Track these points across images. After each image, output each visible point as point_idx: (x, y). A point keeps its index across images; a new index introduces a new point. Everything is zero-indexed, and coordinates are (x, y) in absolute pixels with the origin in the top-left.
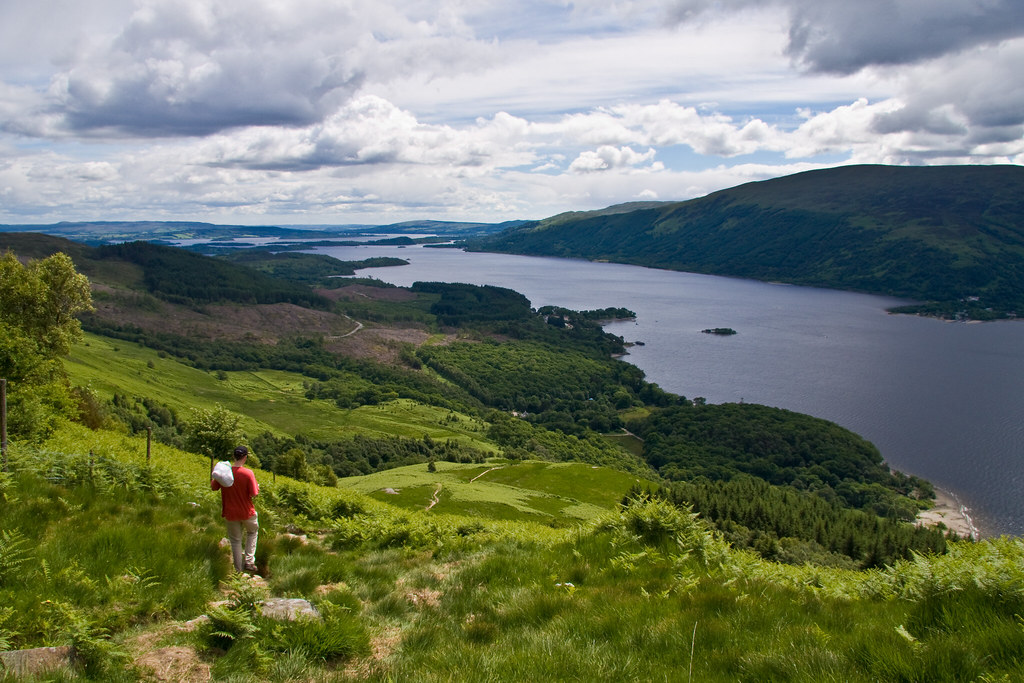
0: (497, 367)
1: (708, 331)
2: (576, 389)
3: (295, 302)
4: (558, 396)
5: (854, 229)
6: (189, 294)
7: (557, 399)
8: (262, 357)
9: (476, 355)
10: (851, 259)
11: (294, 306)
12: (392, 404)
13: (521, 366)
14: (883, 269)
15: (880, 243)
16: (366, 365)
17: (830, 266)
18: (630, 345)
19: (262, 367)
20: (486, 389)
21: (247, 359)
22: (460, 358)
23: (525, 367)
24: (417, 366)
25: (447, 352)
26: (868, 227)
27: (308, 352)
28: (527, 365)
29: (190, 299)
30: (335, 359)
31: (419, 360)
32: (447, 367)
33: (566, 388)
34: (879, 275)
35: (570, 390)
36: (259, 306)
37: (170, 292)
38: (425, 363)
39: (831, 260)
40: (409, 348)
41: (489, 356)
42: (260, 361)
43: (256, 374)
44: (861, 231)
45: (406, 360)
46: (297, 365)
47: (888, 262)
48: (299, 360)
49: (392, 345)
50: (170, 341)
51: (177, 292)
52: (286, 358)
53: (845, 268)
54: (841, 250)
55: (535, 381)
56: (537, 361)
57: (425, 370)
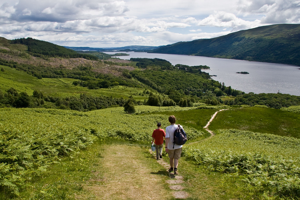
0: (164, 78)
1: (238, 73)
2: (198, 88)
3: (84, 58)
4: (190, 90)
5: (280, 44)
6: (43, 54)
7: (190, 92)
8: (64, 73)
9: (155, 74)
10: (280, 53)
11: (83, 59)
12: (116, 87)
13: (174, 78)
14: (292, 56)
15: (291, 48)
16: (108, 76)
17: (273, 56)
18: (212, 76)
19: (63, 77)
20: (160, 87)
21: (58, 74)
22: (148, 75)
23: (175, 79)
24: (130, 77)
25: (143, 73)
26: (285, 43)
27: (84, 72)
28: (176, 78)
29: (43, 55)
30: (95, 74)
31: (131, 75)
32: (143, 78)
33: (194, 87)
34: (291, 58)
35: (196, 88)
36: (70, 59)
37: (36, 53)
38: (133, 77)
39: (273, 54)
40: (127, 71)
41: (160, 74)
42: (63, 75)
43: (60, 79)
44: (283, 44)
45: (125, 75)
46: (78, 76)
47: (294, 54)
48: (80, 74)
49: (120, 70)
50: (27, 67)
51: (38, 53)
52: (74, 74)
53: (278, 56)
54: (276, 51)
55: (181, 84)
56: (180, 77)
57: (133, 79)
